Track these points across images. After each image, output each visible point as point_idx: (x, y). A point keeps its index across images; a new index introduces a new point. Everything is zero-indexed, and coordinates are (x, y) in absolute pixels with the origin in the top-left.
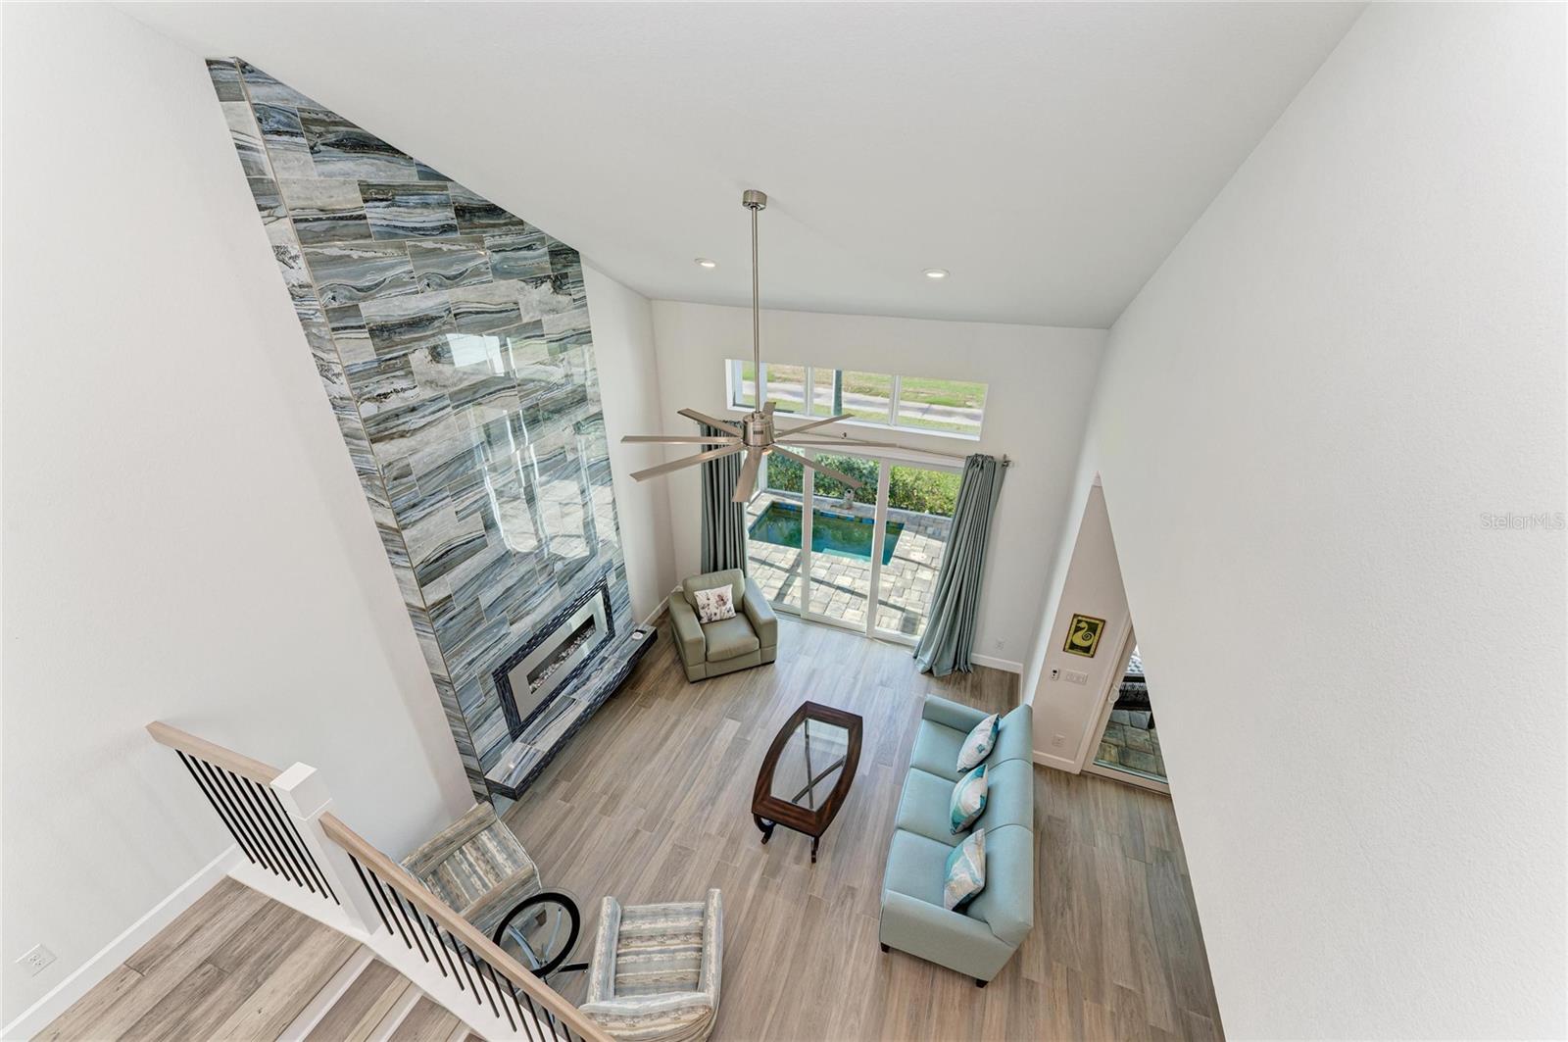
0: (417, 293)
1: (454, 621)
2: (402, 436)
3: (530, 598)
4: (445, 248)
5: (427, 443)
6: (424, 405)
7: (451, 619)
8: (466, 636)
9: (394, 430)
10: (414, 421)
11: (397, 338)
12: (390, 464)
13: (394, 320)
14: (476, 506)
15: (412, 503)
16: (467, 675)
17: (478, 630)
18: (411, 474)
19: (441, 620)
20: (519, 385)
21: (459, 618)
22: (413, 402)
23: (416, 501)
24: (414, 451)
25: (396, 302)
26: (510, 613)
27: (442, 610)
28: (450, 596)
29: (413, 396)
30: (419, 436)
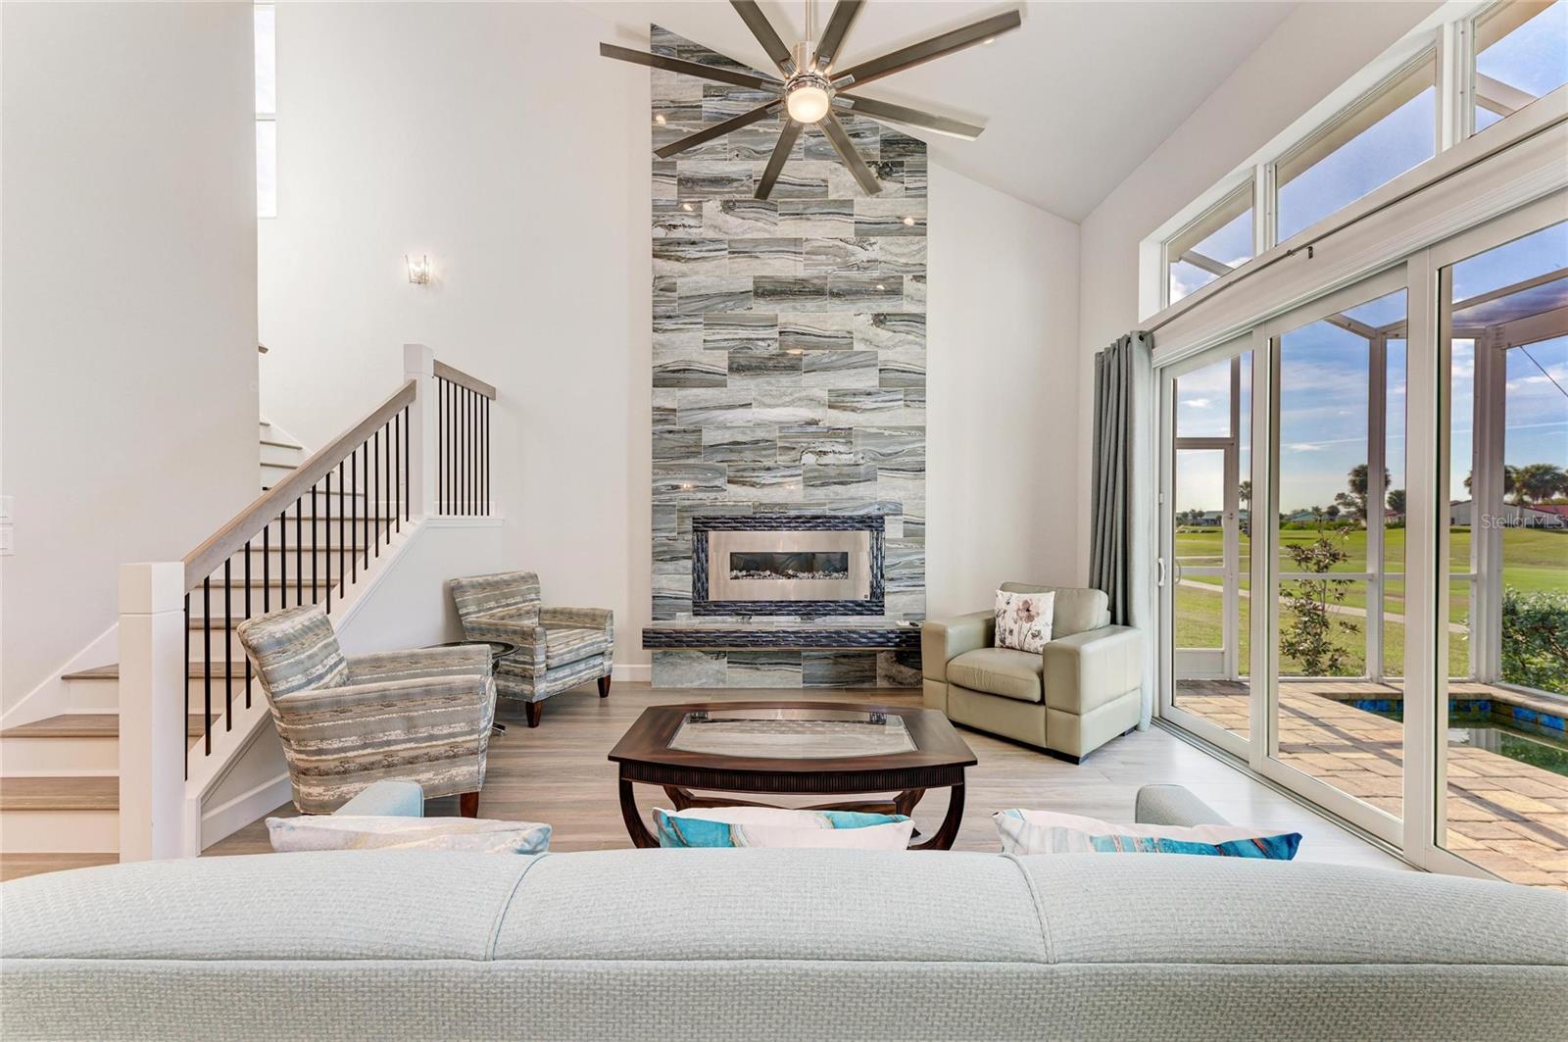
0: (726, 160)
1: (671, 435)
2: (678, 260)
3: (760, 469)
4: (761, 130)
5: (697, 273)
6: (703, 242)
7: (670, 432)
8: (679, 458)
9: (673, 254)
10: (691, 252)
11: (698, 189)
12: (661, 277)
13: (700, 176)
14: (725, 344)
15: (668, 314)
16: (667, 497)
17: (691, 461)
18: (675, 291)
19: (660, 427)
20: (807, 253)
21: (677, 436)
22: (693, 238)
23: (672, 314)
24: (683, 275)
25: (706, 163)
26: (732, 469)
27: (664, 417)
28: (675, 410)
29: (694, 234)
30: (691, 265)
